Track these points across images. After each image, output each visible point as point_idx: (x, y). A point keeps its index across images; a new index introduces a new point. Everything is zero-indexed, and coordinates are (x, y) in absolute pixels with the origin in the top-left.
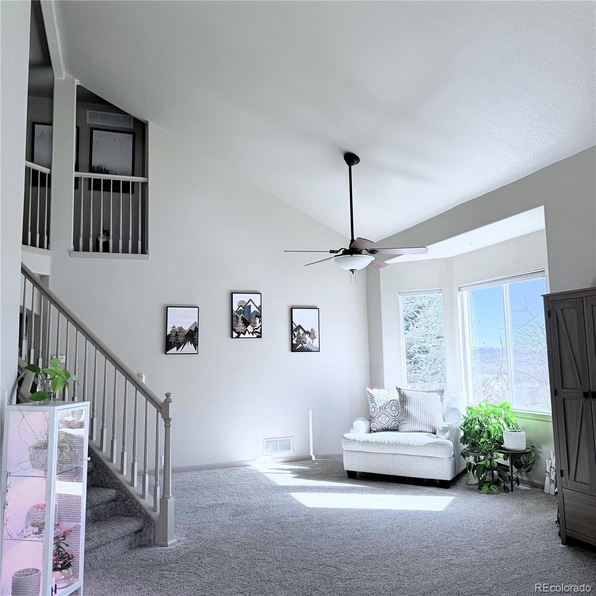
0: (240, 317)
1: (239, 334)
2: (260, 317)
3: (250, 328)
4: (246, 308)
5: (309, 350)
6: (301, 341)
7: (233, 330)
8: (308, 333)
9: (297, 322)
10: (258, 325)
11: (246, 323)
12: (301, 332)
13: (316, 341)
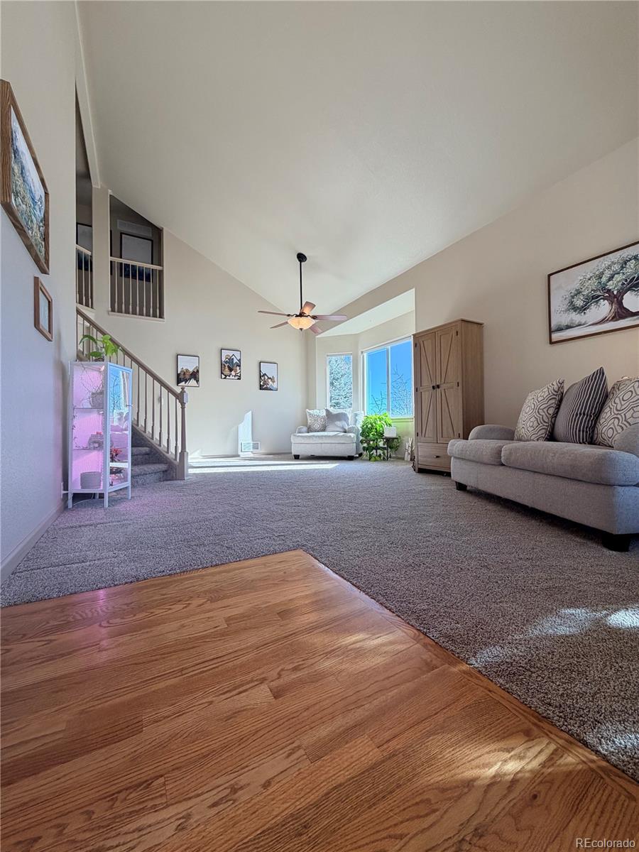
0: (226, 365)
1: (226, 376)
2: (240, 366)
3: (233, 373)
4: (231, 360)
5: (270, 389)
6: (265, 383)
7: (222, 373)
8: (270, 378)
9: (263, 371)
10: (238, 371)
11: (231, 370)
12: (266, 378)
13: (275, 383)
